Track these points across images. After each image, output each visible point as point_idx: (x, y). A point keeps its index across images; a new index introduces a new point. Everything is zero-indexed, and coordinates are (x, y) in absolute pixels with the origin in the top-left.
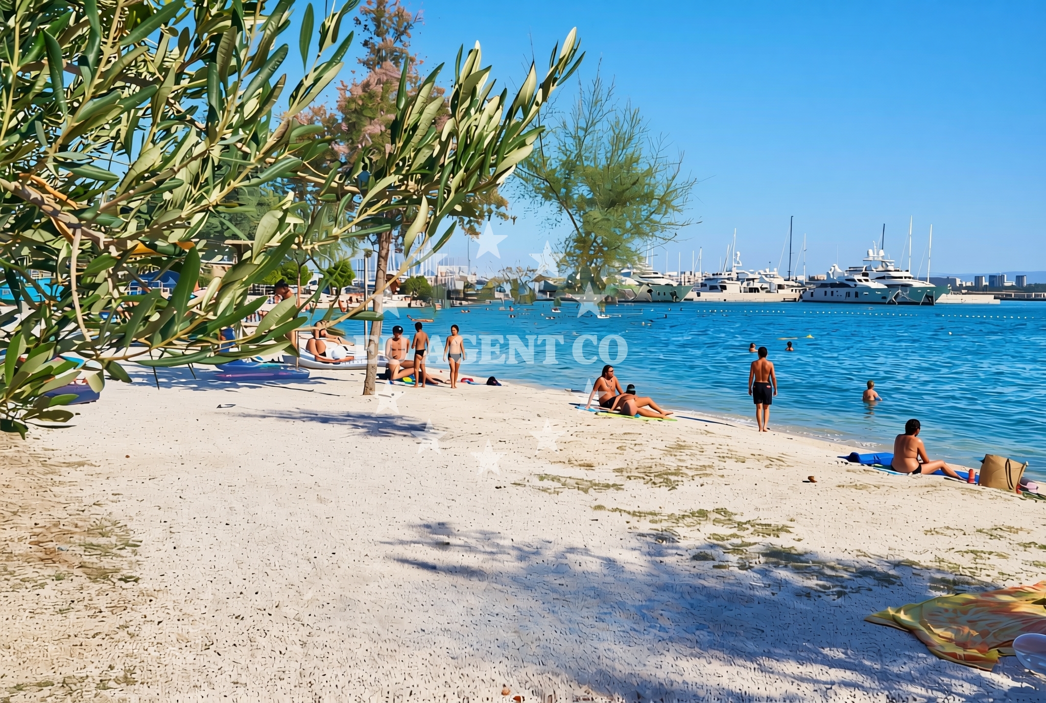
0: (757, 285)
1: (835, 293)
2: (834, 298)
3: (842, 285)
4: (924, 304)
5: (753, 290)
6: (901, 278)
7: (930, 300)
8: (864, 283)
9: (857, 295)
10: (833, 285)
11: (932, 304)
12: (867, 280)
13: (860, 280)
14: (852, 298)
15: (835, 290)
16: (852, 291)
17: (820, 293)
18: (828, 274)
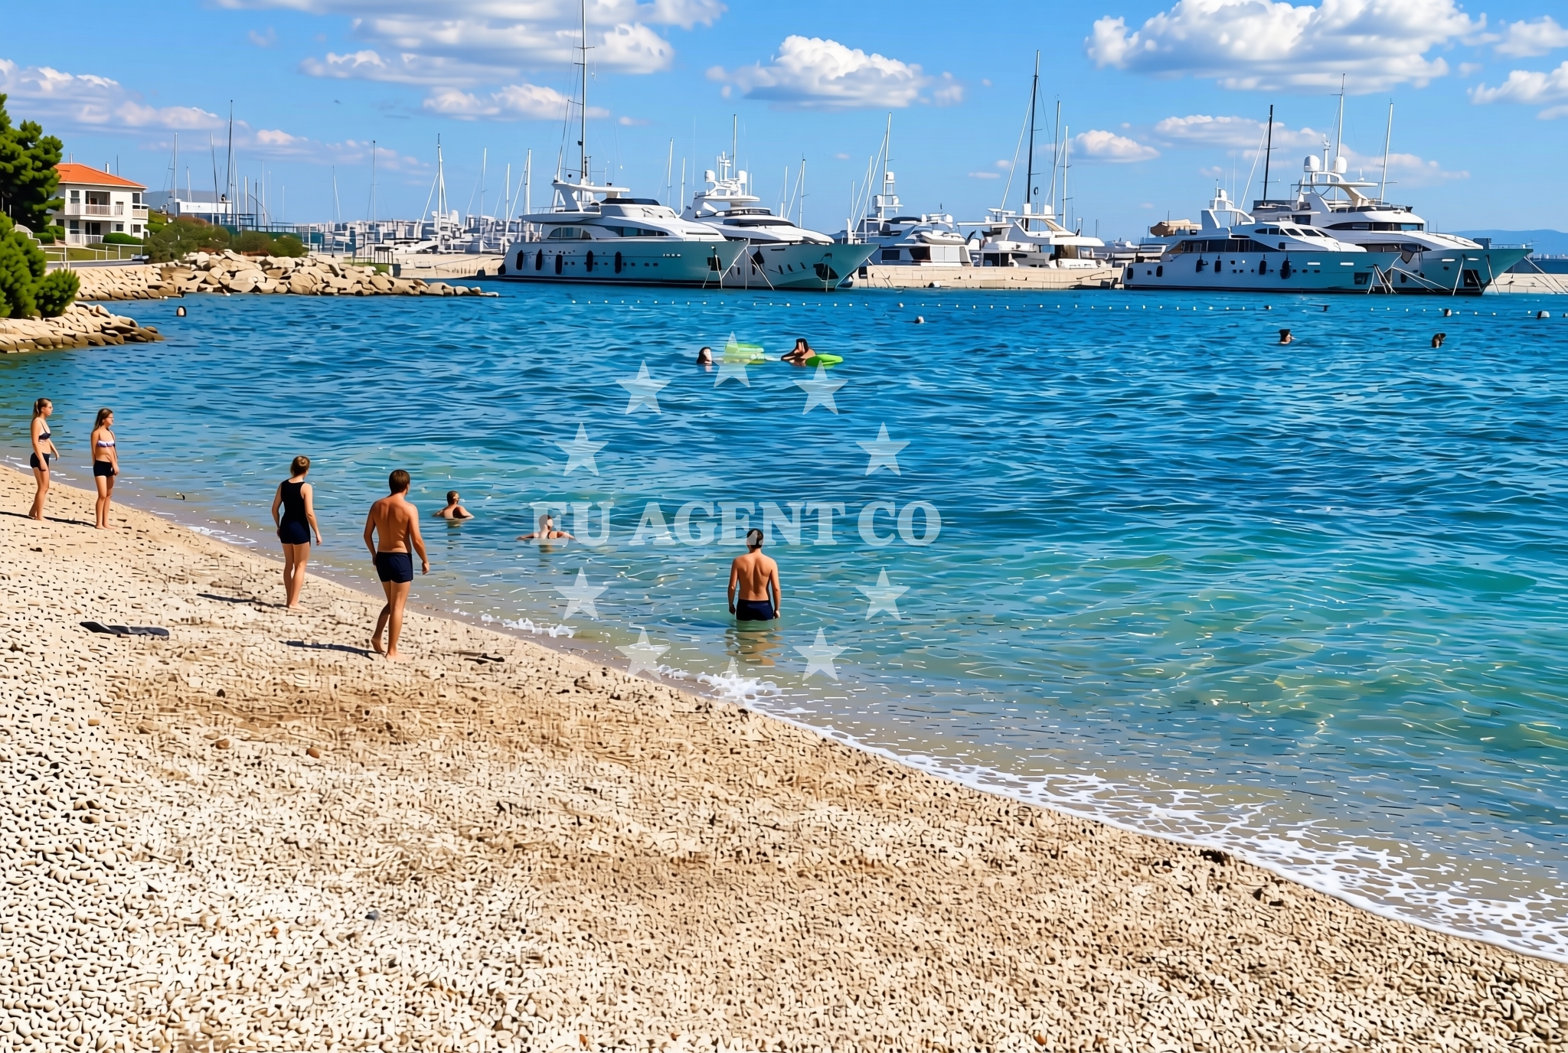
0: (1005, 246)
1: (1226, 266)
2: (1225, 279)
3: (1242, 244)
4: (1459, 292)
5: (998, 260)
6: (1398, 226)
7: (1473, 285)
8: (1305, 238)
9: (1286, 271)
10: (1218, 245)
11: (1479, 294)
12: (1309, 233)
13: (1293, 232)
14: (1273, 280)
15: (1226, 257)
16: (1275, 262)
17: (1183, 269)
18: (1206, 215)
